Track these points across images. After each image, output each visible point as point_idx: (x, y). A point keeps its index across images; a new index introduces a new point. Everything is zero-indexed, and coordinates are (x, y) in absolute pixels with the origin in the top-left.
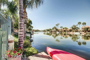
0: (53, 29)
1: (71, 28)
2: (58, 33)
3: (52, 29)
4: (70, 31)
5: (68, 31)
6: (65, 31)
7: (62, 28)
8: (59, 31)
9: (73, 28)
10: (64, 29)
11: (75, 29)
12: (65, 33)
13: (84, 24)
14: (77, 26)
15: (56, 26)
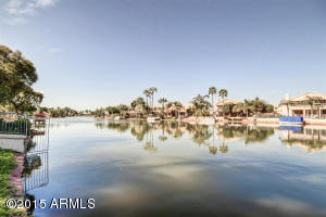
0: (134, 105)
1: (192, 105)
2: (151, 120)
3: (129, 105)
4: (190, 113)
5: (182, 113)
6: (173, 114)
7: (165, 104)
8: (154, 114)
9: (196, 104)
10: (169, 106)
11: (200, 106)
12: (173, 119)
13: (224, 93)
14: (206, 99)
15: (144, 97)
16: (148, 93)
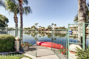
0: (32, 27)
1: (47, 28)
4: (47, 30)
5: (45, 30)
6: (43, 30)
7: (40, 27)
8: (37, 30)
9: (48, 28)
10: (42, 28)
11: (50, 28)
13: (55, 25)
14: (51, 26)
15: (35, 25)
16: (36, 24)
